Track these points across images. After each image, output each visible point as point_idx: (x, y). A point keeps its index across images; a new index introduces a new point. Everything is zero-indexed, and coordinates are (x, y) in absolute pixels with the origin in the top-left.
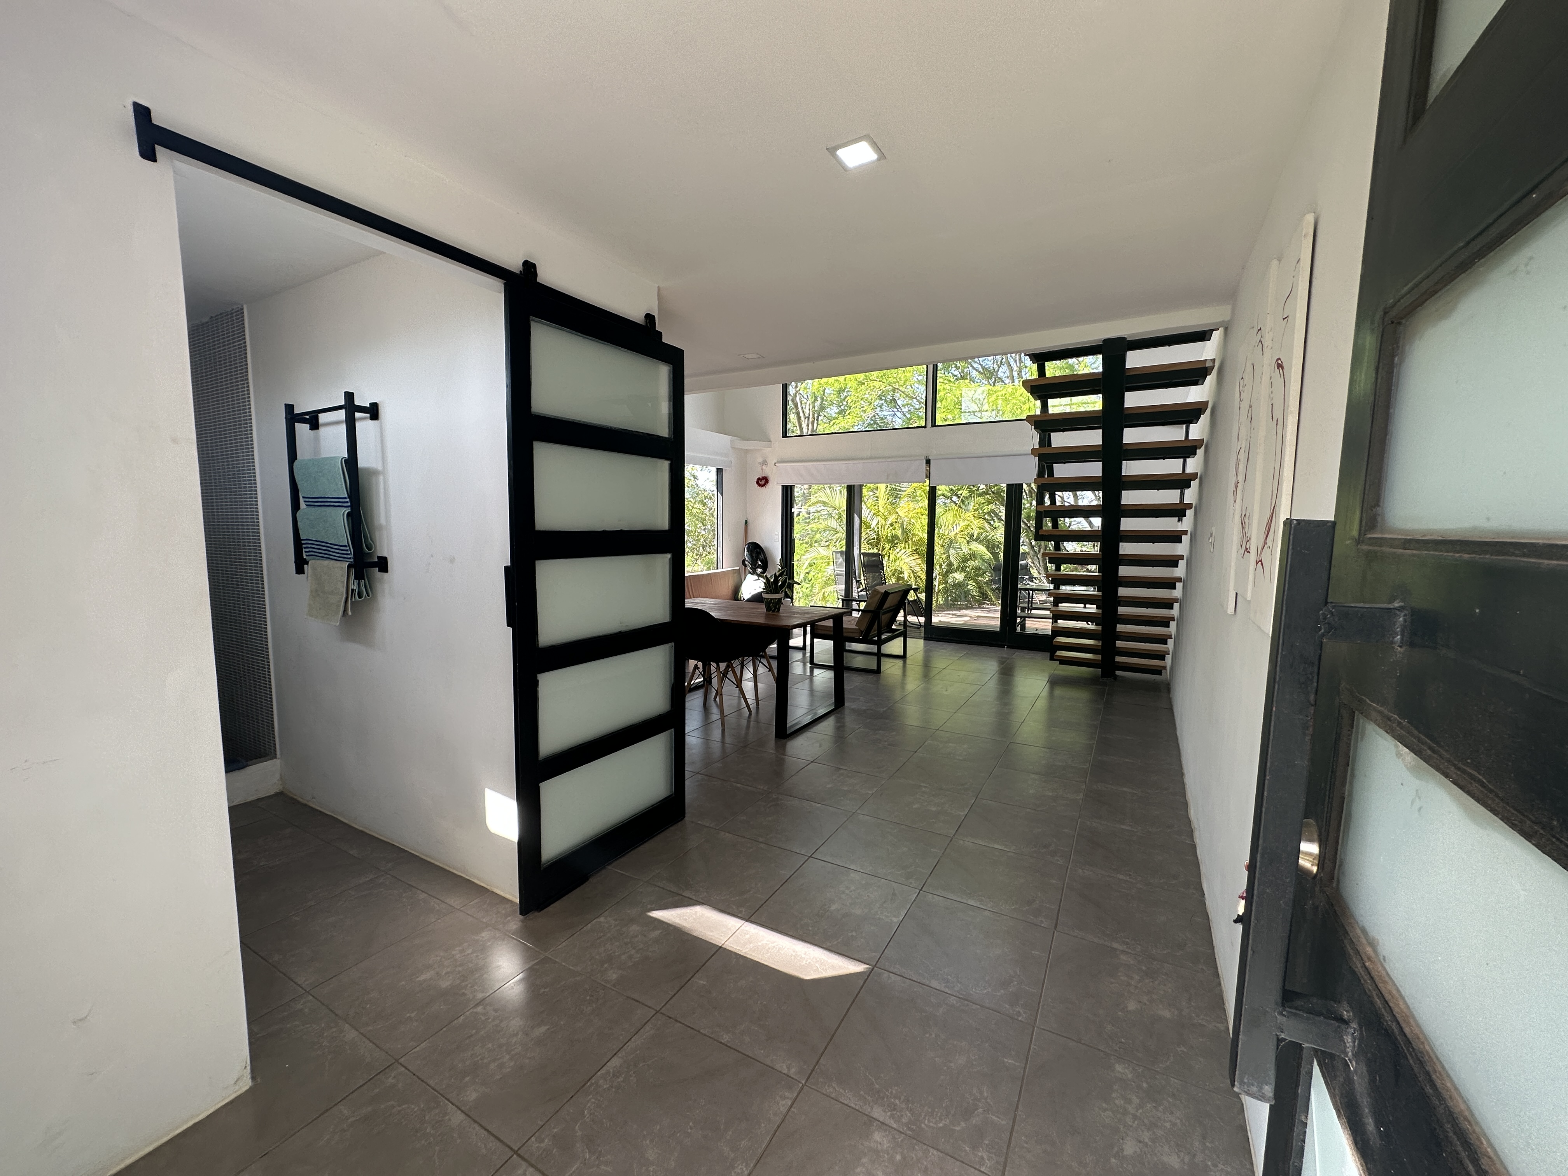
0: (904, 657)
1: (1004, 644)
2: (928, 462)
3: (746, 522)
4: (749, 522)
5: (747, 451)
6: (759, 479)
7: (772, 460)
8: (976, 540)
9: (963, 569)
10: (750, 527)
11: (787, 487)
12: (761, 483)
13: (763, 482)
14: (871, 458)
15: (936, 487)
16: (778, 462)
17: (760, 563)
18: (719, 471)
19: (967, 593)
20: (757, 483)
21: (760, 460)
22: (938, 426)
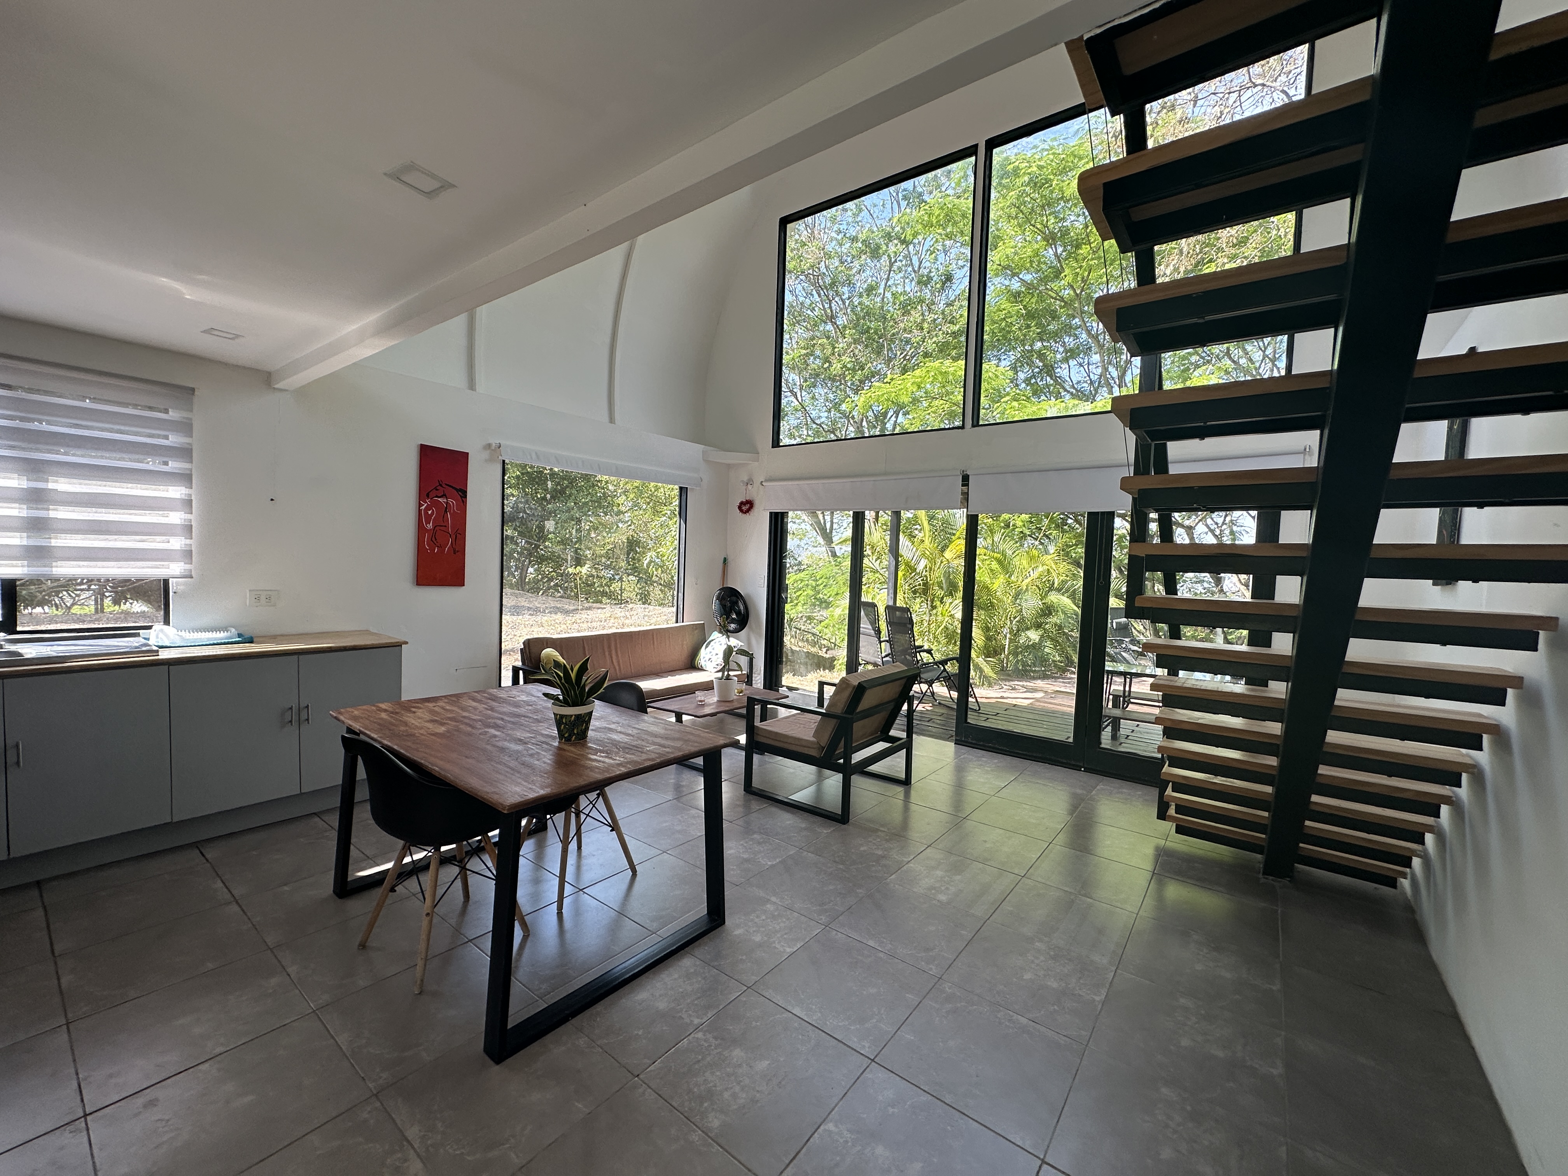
0: (906, 782)
1: (1081, 764)
2: (966, 479)
3: (725, 560)
4: (730, 560)
5: (729, 466)
6: (742, 503)
7: (759, 478)
8: (1059, 590)
9: (1038, 626)
10: (731, 565)
11: (776, 514)
12: (743, 508)
13: (747, 506)
14: (885, 474)
15: (977, 516)
16: (766, 481)
17: (734, 616)
18: (683, 491)
19: (1043, 660)
20: (740, 508)
21: (745, 479)
22: (982, 425)
